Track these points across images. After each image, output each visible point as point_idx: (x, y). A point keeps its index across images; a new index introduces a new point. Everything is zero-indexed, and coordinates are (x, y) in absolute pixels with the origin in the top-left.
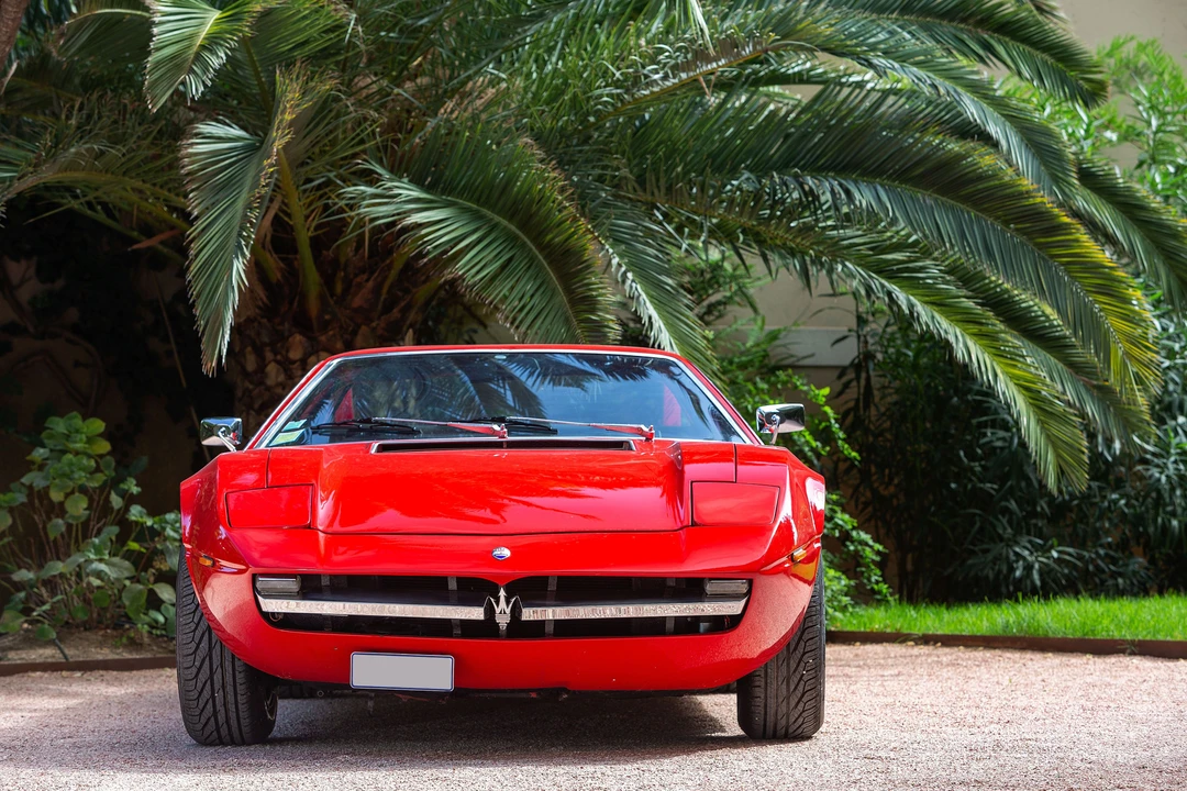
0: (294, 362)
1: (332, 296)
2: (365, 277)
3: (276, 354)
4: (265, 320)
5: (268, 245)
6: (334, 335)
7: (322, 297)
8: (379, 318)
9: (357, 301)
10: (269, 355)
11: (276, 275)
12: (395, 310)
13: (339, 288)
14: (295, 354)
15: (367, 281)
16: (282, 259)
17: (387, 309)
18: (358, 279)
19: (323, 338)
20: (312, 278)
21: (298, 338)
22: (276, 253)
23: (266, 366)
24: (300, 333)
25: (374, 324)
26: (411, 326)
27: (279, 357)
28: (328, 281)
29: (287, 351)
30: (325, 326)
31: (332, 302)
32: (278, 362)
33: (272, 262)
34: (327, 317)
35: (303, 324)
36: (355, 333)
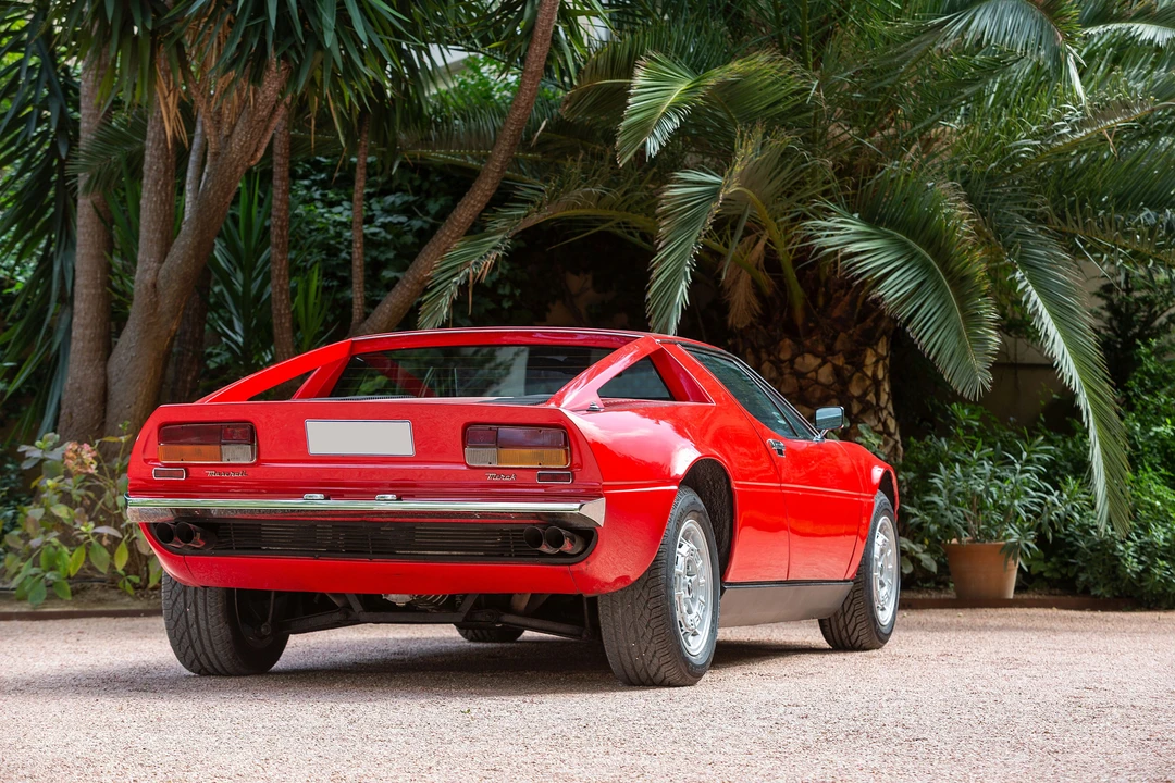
0: (783, 362)
1: (815, 307)
2: (843, 292)
3: (769, 355)
4: (761, 327)
5: (761, 265)
6: (817, 340)
7: (806, 309)
8: (855, 326)
9: (837, 313)
10: (764, 356)
11: (768, 291)
12: (868, 320)
13: (821, 301)
14: (785, 356)
15: (845, 295)
16: (773, 277)
17: (862, 319)
18: (837, 294)
19: (808, 343)
20: (797, 292)
21: (788, 342)
22: (768, 271)
23: (761, 364)
24: (789, 338)
25: (851, 331)
26: (884, 333)
27: (772, 357)
28: (812, 296)
29: (779, 352)
30: (809, 333)
31: (814, 312)
32: (770, 361)
33: (764, 279)
34: (811, 325)
35: (791, 330)
36: (835, 338)
